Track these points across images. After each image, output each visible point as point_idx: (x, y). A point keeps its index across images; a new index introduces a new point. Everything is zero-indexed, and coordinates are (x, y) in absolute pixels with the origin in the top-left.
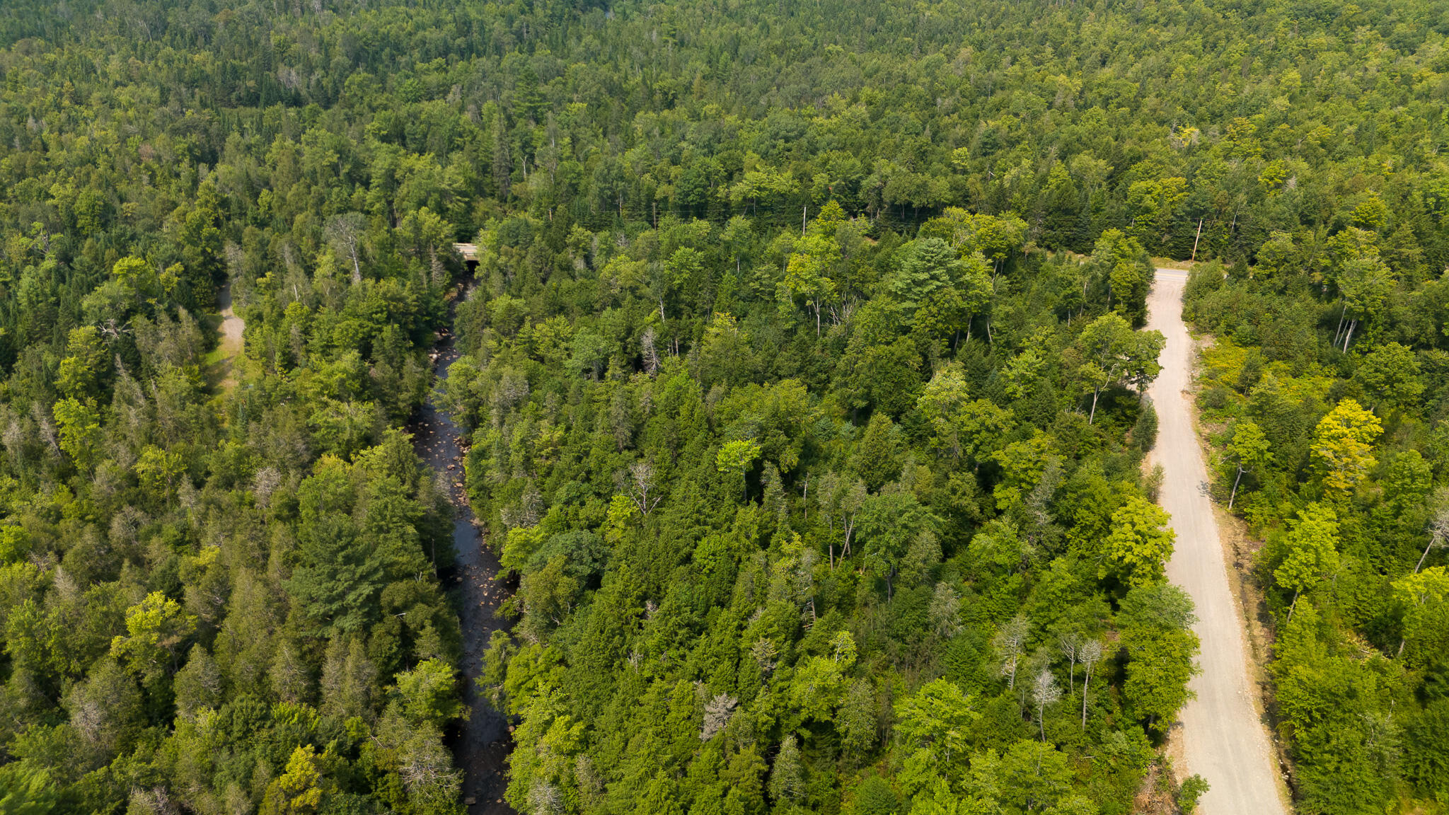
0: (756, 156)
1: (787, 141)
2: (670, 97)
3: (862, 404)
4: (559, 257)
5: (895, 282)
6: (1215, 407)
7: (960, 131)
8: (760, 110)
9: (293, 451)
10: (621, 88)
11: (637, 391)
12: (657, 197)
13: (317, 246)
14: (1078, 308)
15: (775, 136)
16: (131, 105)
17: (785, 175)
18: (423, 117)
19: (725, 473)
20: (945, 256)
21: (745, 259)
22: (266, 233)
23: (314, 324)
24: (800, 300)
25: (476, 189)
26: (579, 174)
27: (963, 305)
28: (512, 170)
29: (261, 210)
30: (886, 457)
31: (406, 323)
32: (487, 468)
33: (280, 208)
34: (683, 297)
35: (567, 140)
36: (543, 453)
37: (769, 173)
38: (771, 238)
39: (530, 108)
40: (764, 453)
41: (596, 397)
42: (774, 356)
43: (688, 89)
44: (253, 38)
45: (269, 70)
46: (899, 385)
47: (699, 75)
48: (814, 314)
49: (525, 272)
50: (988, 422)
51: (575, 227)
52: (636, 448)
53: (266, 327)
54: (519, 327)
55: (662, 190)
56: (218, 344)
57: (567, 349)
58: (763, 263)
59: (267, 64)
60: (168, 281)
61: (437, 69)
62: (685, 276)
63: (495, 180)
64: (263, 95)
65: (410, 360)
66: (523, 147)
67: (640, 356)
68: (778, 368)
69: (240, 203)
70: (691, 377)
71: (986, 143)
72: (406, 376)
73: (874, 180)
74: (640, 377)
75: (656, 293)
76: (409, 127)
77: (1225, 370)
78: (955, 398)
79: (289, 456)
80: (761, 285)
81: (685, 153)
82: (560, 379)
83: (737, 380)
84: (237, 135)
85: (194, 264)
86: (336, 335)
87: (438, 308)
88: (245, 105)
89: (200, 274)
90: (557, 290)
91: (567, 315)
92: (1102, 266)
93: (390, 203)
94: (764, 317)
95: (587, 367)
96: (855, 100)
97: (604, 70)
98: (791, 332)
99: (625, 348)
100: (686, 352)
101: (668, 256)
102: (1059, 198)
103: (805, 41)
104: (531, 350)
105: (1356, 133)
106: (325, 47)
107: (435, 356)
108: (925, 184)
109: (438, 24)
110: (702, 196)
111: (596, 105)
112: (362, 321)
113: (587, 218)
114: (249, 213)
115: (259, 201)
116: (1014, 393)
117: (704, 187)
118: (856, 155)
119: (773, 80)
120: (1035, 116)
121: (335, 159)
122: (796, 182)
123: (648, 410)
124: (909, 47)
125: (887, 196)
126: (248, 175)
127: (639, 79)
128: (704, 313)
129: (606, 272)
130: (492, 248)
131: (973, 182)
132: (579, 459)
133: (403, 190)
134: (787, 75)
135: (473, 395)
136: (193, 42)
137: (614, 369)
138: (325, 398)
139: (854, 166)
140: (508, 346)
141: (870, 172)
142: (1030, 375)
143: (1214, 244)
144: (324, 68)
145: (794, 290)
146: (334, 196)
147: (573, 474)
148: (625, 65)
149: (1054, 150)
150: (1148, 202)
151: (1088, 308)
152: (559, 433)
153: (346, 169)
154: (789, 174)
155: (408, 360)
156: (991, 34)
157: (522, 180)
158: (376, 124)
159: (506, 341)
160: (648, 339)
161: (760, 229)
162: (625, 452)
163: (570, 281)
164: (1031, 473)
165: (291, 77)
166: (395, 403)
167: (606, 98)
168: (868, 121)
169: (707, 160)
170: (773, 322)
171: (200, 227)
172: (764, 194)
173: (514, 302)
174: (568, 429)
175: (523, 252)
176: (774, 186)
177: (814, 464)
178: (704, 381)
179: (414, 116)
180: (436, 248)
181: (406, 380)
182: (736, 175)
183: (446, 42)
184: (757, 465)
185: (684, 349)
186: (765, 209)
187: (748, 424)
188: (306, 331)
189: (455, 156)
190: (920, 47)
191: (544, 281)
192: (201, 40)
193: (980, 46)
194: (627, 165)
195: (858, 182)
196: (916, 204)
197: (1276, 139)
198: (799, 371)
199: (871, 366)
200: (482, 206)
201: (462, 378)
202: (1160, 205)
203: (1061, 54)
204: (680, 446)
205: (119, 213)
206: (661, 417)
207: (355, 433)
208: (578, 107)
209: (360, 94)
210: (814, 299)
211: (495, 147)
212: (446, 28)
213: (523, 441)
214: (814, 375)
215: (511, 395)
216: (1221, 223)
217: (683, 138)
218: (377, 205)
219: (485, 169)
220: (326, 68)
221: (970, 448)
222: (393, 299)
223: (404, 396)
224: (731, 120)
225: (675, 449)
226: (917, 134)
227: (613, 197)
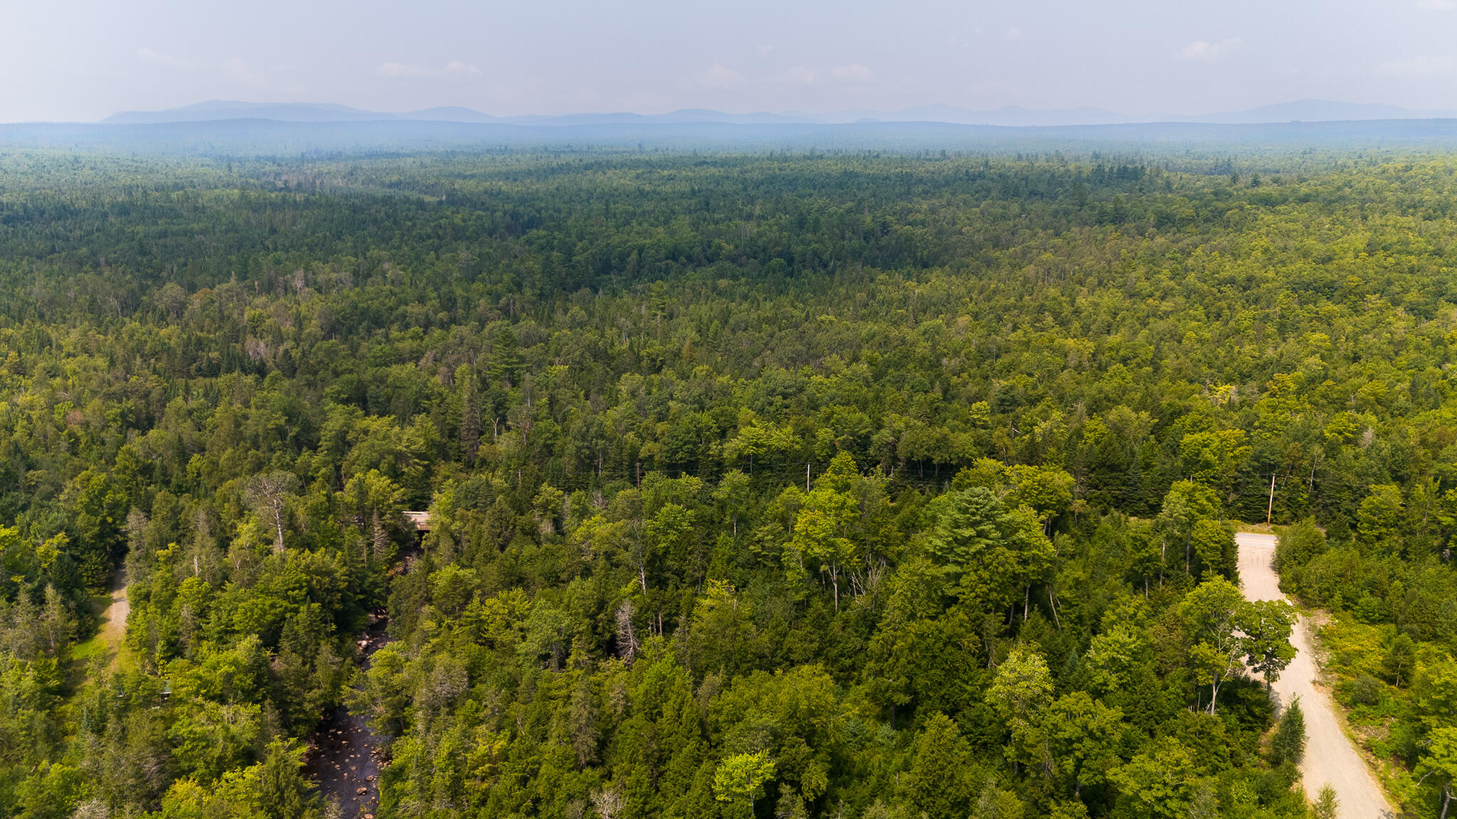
0: (752, 413)
1: (784, 398)
2: (658, 363)
3: (904, 699)
4: (523, 520)
5: (935, 540)
6: (1366, 703)
7: (973, 389)
8: (753, 371)
9: (139, 775)
10: (606, 352)
11: (607, 683)
12: (641, 455)
13: (241, 514)
14: (1157, 577)
15: (772, 392)
16: (75, 373)
17: (785, 430)
18: (390, 380)
19: (726, 803)
20: (993, 508)
21: (742, 520)
22: (184, 500)
23: (213, 604)
24: (812, 565)
25: (439, 451)
26: (555, 434)
27: (1019, 569)
28: (482, 433)
29: (190, 477)
30: (952, 777)
31: (331, 602)
32: (404, 793)
33: (210, 474)
34: (669, 563)
35: (544, 400)
36: (477, 772)
37: (767, 429)
38: (772, 497)
39: (506, 370)
40: (780, 770)
41: (554, 693)
42: (785, 636)
43: (677, 354)
44: (226, 313)
45: (237, 342)
46: (952, 672)
47: (688, 342)
48: (829, 584)
49: (480, 538)
50: (1093, 725)
51: (545, 488)
52: (603, 764)
53: (151, 609)
54: (466, 604)
55: (646, 449)
56: (98, 632)
57: (522, 630)
58: (764, 524)
59: (236, 335)
60: (47, 554)
61: (412, 338)
62: (672, 537)
63: (462, 444)
64: (224, 365)
65: (326, 648)
66: (496, 409)
67: (614, 637)
68: (790, 650)
69: (164, 468)
70: (678, 663)
71: (1003, 400)
72: (319, 668)
73: (885, 435)
74: (611, 664)
75: (635, 557)
76: (372, 389)
77: (1360, 654)
78: (1038, 690)
79: (131, 781)
80: (763, 548)
81: (672, 412)
82: (511, 669)
83: (737, 667)
84: (179, 400)
85: (87, 536)
86: (236, 617)
87: (375, 584)
88: (205, 376)
89: (93, 547)
90: (516, 558)
91: (526, 588)
92: (1177, 521)
93: (338, 468)
94: (768, 587)
95: (544, 652)
96: (856, 359)
97: (590, 336)
98: (803, 606)
99: (595, 627)
100: (671, 632)
101: (652, 515)
102: (1102, 453)
103: (796, 313)
104: (478, 631)
105: (1410, 390)
106: (299, 322)
107: (364, 643)
108: (945, 437)
109: (422, 300)
110: (692, 453)
111: (578, 368)
112: (275, 599)
113: (561, 482)
114: (174, 480)
115: (188, 467)
116: (1105, 684)
117: (695, 444)
118: (863, 409)
119: (766, 344)
120: (1051, 375)
121: (282, 421)
122: (797, 438)
123: (620, 709)
124: (902, 318)
125: (902, 452)
126: (180, 439)
127: (625, 346)
128: (694, 583)
129: (578, 535)
130: (447, 513)
131: (999, 436)
132: (523, 781)
133: (355, 452)
134: (781, 339)
135: (398, 692)
136: (162, 318)
137: (578, 653)
138: (200, 699)
139: (861, 420)
140: (450, 628)
141: (879, 427)
142: (1124, 659)
143: (1291, 503)
144: (295, 340)
145: (804, 553)
146: (274, 461)
147: (514, 803)
148: (610, 333)
149: (1081, 407)
150: (1207, 455)
151: (1167, 576)
152: (500, 744)
153: (293, 431)
154: (789, 429)
155: (323, 648)
156: (985, 306)
157: (493, 443)
158: (336, 387)
159: (448, 621)
160: (624, 617)
161: (758, 488)
162: (588, 771)
163: (535, 548)
164: (1170, 804)
165: (258, 348)
166: (300, 704)
167: (589, 361)
168: (871, 379)
169: (698, 416)
170: (779, 593)
171: (103, 493)
172: (762, 451)
173: (462, 572)
174: (513, 737)
175: (481, 515)
176: (774, 442)
177: (846, 785)
178: (694, 669)
179: (381, 381)
180: (382, 515)
181: (319, 674)
182: (729, 434)
183: (427, 315)
184: (771, 789)
185: (669, 628)
186: (763, 467)
187: (756, 729)
188: (202, 614)
189: (418, 419)
190: (915, 318)
191: (502, 548)
192: (173, 315)
193: (976, 316)
194: (609, 423)
195: (867, 437)
196: (937, 459)
197: (1323, 397)
198: (817, 654)
199: (912, 648)
200: (443, 469)
201: (386, 670)
202: (1221, 459)
203: (1064, 323)
204: (662, 760)
205: (22, 481)
206: (638, 719)
207: (230, 746)
208: (560, 369)
209: (327, 360)
210: (829, 563)
211: (465, 409)
212: (429, 304)
213: (452, 755)
214: (835, 661)
215: (443, 690)
216: (1296, 480)
217: (671, 397)
218: (323, 470)
219: (452, 433)
220: (297, 340)
221: (1069, 764)
222: (319, 572)
223: (315, 693)
224: (724, 379)
225: (656, 766)
226: (926, 392)
227: (592, 457)
